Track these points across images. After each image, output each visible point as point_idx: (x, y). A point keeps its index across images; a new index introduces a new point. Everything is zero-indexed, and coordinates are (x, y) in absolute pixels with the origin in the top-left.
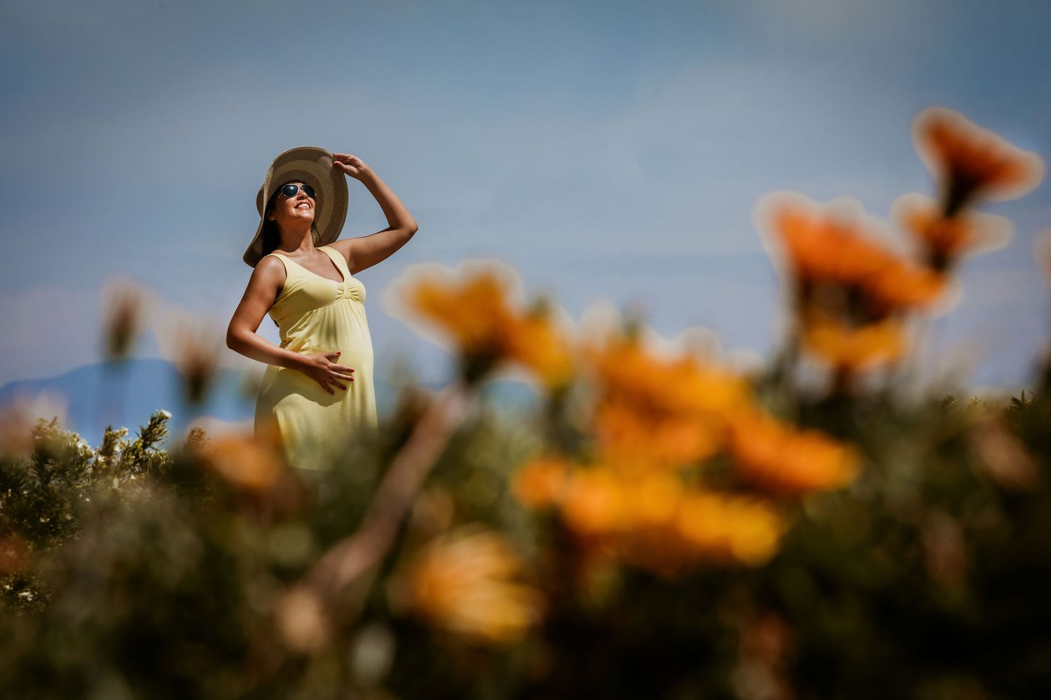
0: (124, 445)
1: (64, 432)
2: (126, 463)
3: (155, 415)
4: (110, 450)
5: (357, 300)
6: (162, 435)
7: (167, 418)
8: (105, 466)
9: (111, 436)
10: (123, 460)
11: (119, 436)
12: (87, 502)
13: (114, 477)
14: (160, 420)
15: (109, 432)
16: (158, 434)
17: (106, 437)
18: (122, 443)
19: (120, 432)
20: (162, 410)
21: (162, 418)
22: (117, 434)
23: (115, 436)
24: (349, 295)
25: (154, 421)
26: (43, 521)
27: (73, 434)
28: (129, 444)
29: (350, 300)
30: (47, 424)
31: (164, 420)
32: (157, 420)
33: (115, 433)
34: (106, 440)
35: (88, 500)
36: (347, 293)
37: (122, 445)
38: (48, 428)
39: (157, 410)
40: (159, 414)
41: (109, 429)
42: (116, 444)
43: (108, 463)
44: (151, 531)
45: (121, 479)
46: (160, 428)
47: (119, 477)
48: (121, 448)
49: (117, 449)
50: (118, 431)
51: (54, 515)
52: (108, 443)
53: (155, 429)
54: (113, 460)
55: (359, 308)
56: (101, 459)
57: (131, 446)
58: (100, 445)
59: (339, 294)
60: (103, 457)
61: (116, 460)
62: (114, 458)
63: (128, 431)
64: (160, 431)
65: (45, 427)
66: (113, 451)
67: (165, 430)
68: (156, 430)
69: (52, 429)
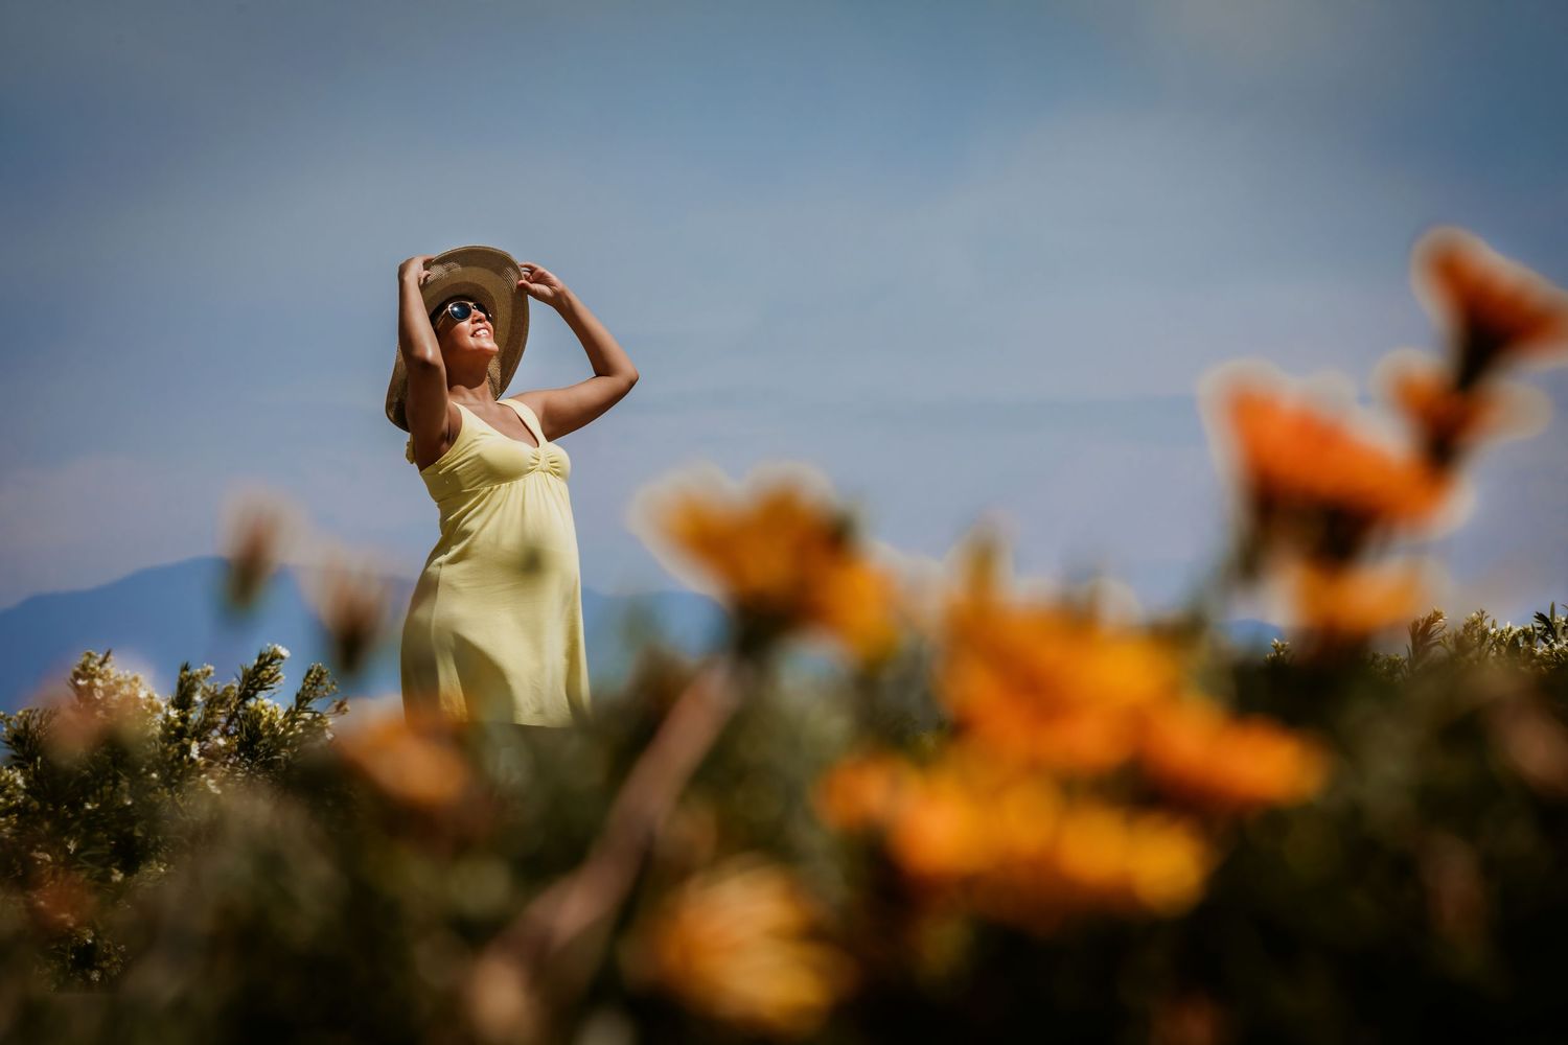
0: (208, 691)
1: (121, 672)
2: (211, 719)
3: (265, 651)
4: (187, 700)
5: (558, 474)
6: (272, 683)
7: (282, 658)
8: (179, 724)
9: (189, 678)
10: (207, 716)
11: (201, 679)
12: (153, 779)
13: (192, 740)
14: (272, 660)
15: (186, 673)
16: (267, 680)
17: (181, 680)
18: (205, 689)
19: (202, 672)
20: (276, 645)
21: (275, 657)
22: (198, 676)
23: (194, 678)
24: (547, 466)
25: (263, 661)
26: (89, 807)
27: (133, 675)
28: (216, 691)
29: (548, 474)
30: (96, 661)
31: (278, 661)
32: (268, 659)
33: (194, 674)
34: (181, 685)
35: (154, 775)
36: (543, 464)
37: (205, 692)
38: (98, 668)
39: (269, 645)
40: (271, 650)
41: (186, 668)
42: (196, 690)
43: (184, 719)
44: (271, 862)
45: (203, 743)
46: (272, 671)
47: (199, 741)
48: (203, 696)
49: (197, 698)
50: (199, 670)
51: (106, 798)
52: (184, 690)
53: (265, 672)
54: (191, 716)
55: (560, 486)
56: (173, 713)
57: (218, 693)
58: (171, 692)
59: (532, 464)
60: (177, 711)
61: (195, 716)
62: (192, 712)
63: (214, 671)
64: (272, 675)
65: (92, 665)
66: (190, 700)
67: (280, 674)
68: (264, 674)
69: (103, 669)
